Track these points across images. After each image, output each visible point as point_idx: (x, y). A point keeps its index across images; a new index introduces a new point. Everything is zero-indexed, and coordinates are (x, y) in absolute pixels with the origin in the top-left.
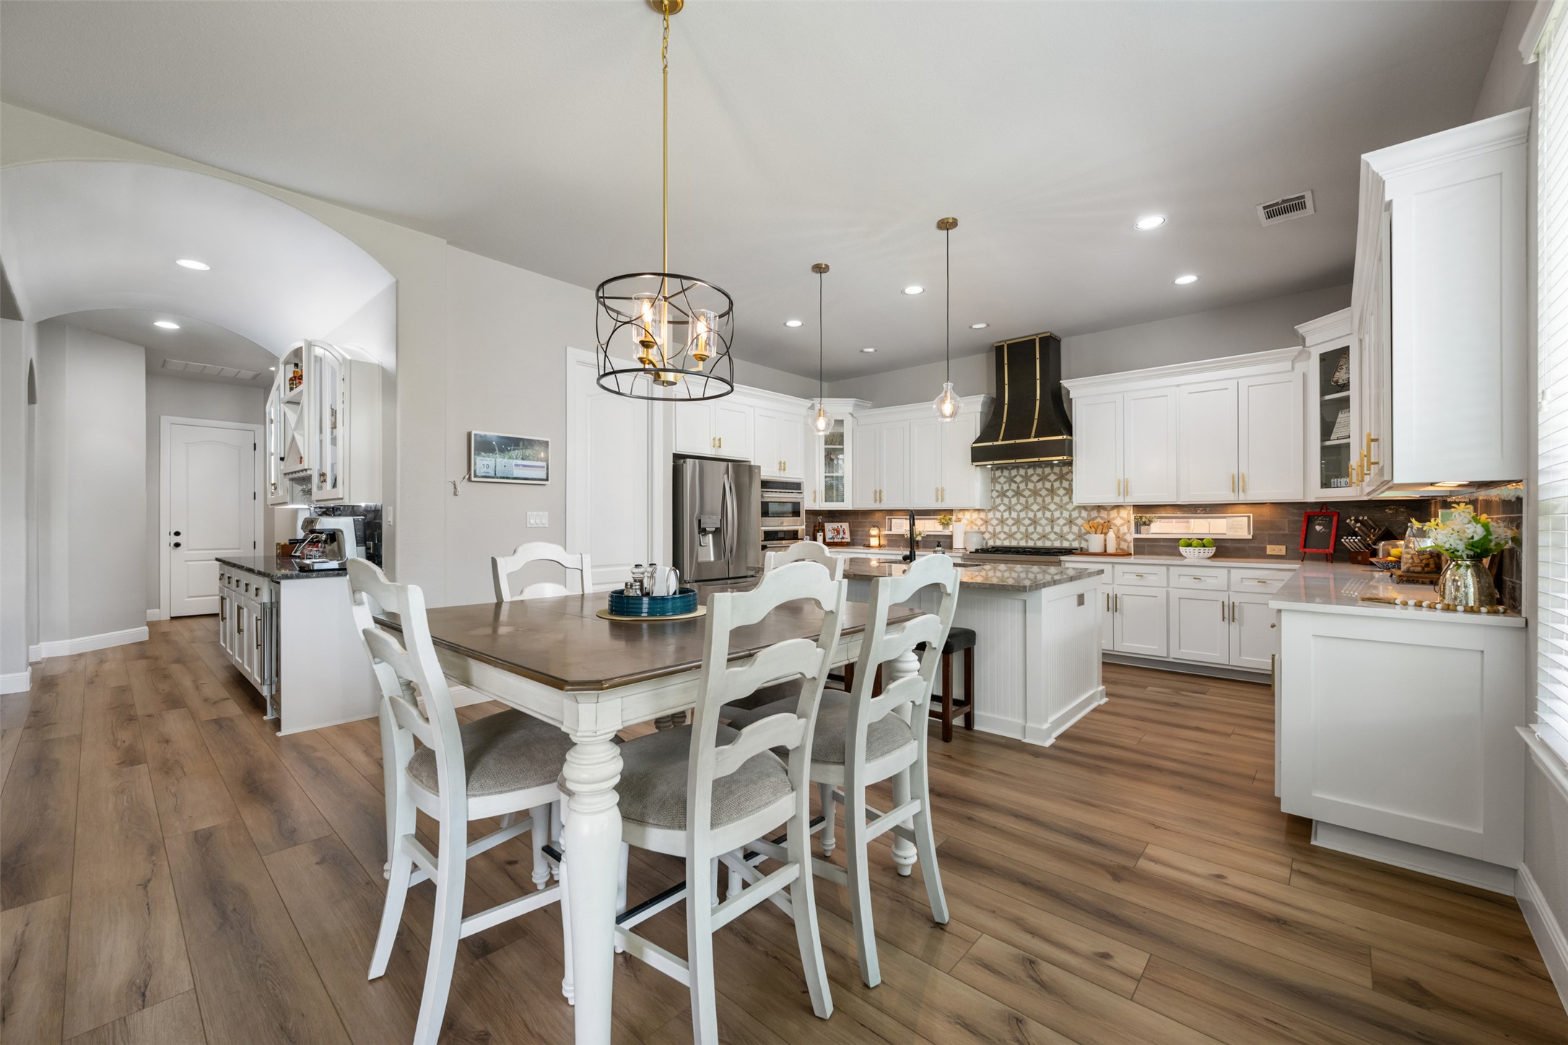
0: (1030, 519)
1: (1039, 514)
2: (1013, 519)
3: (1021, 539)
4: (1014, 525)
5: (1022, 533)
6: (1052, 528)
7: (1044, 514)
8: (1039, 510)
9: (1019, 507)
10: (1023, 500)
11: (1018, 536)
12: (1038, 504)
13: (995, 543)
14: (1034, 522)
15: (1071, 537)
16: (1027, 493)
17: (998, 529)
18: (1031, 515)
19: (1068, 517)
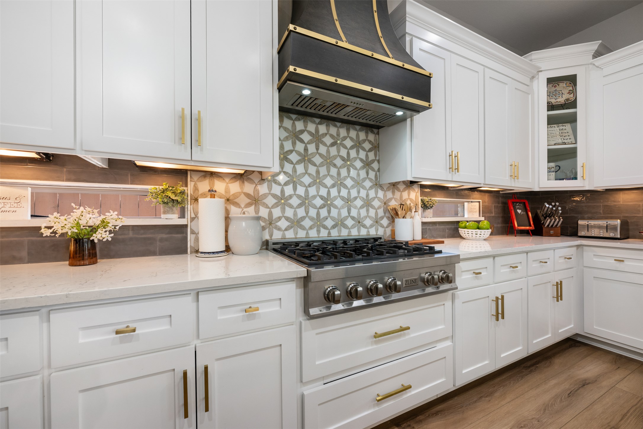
0: (322, 198)
1: (334, 192)
2: (299, 197)
3: (311, 228)
4: (300, 206)
5: (312, 219)
6: (349, 211)
7: (339, 192)
8: (333, 186)
9: (307, 180)
10: (312, 170)
11: (307, 223)
12: (332, 177)
13: (271, 236)
14: (327, 202)
15: (368, 222)
16: (318, 160)
17: (277, 212)
18: (323, 192)
19: (365, 197)
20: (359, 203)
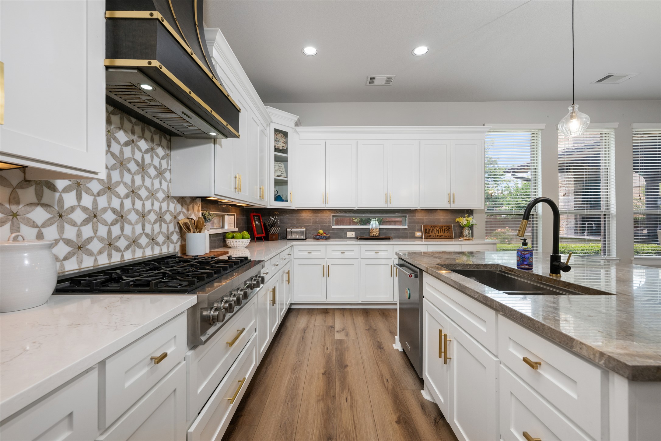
0: (114, 211)
1: (128, 204)
2: (85, 209)
5: (101, 239)
6: (143, 227)
7: (133, 204)
9: (95, 187)
12: (125, 184)
17: (51, 233)
19: (158, 211)
20: (152, 217)
